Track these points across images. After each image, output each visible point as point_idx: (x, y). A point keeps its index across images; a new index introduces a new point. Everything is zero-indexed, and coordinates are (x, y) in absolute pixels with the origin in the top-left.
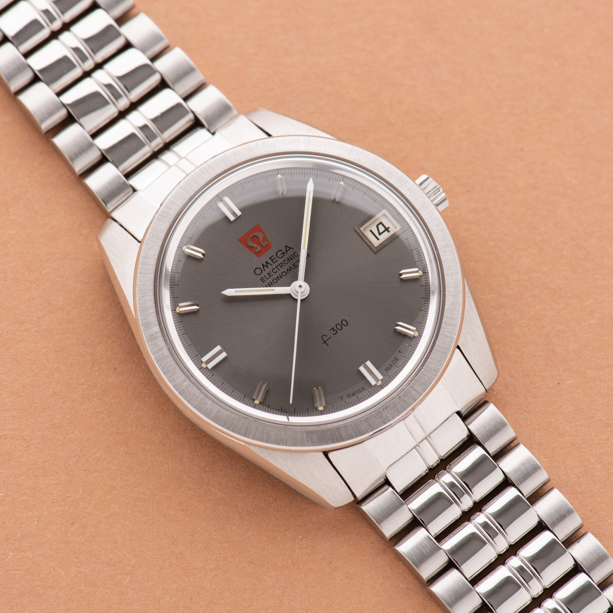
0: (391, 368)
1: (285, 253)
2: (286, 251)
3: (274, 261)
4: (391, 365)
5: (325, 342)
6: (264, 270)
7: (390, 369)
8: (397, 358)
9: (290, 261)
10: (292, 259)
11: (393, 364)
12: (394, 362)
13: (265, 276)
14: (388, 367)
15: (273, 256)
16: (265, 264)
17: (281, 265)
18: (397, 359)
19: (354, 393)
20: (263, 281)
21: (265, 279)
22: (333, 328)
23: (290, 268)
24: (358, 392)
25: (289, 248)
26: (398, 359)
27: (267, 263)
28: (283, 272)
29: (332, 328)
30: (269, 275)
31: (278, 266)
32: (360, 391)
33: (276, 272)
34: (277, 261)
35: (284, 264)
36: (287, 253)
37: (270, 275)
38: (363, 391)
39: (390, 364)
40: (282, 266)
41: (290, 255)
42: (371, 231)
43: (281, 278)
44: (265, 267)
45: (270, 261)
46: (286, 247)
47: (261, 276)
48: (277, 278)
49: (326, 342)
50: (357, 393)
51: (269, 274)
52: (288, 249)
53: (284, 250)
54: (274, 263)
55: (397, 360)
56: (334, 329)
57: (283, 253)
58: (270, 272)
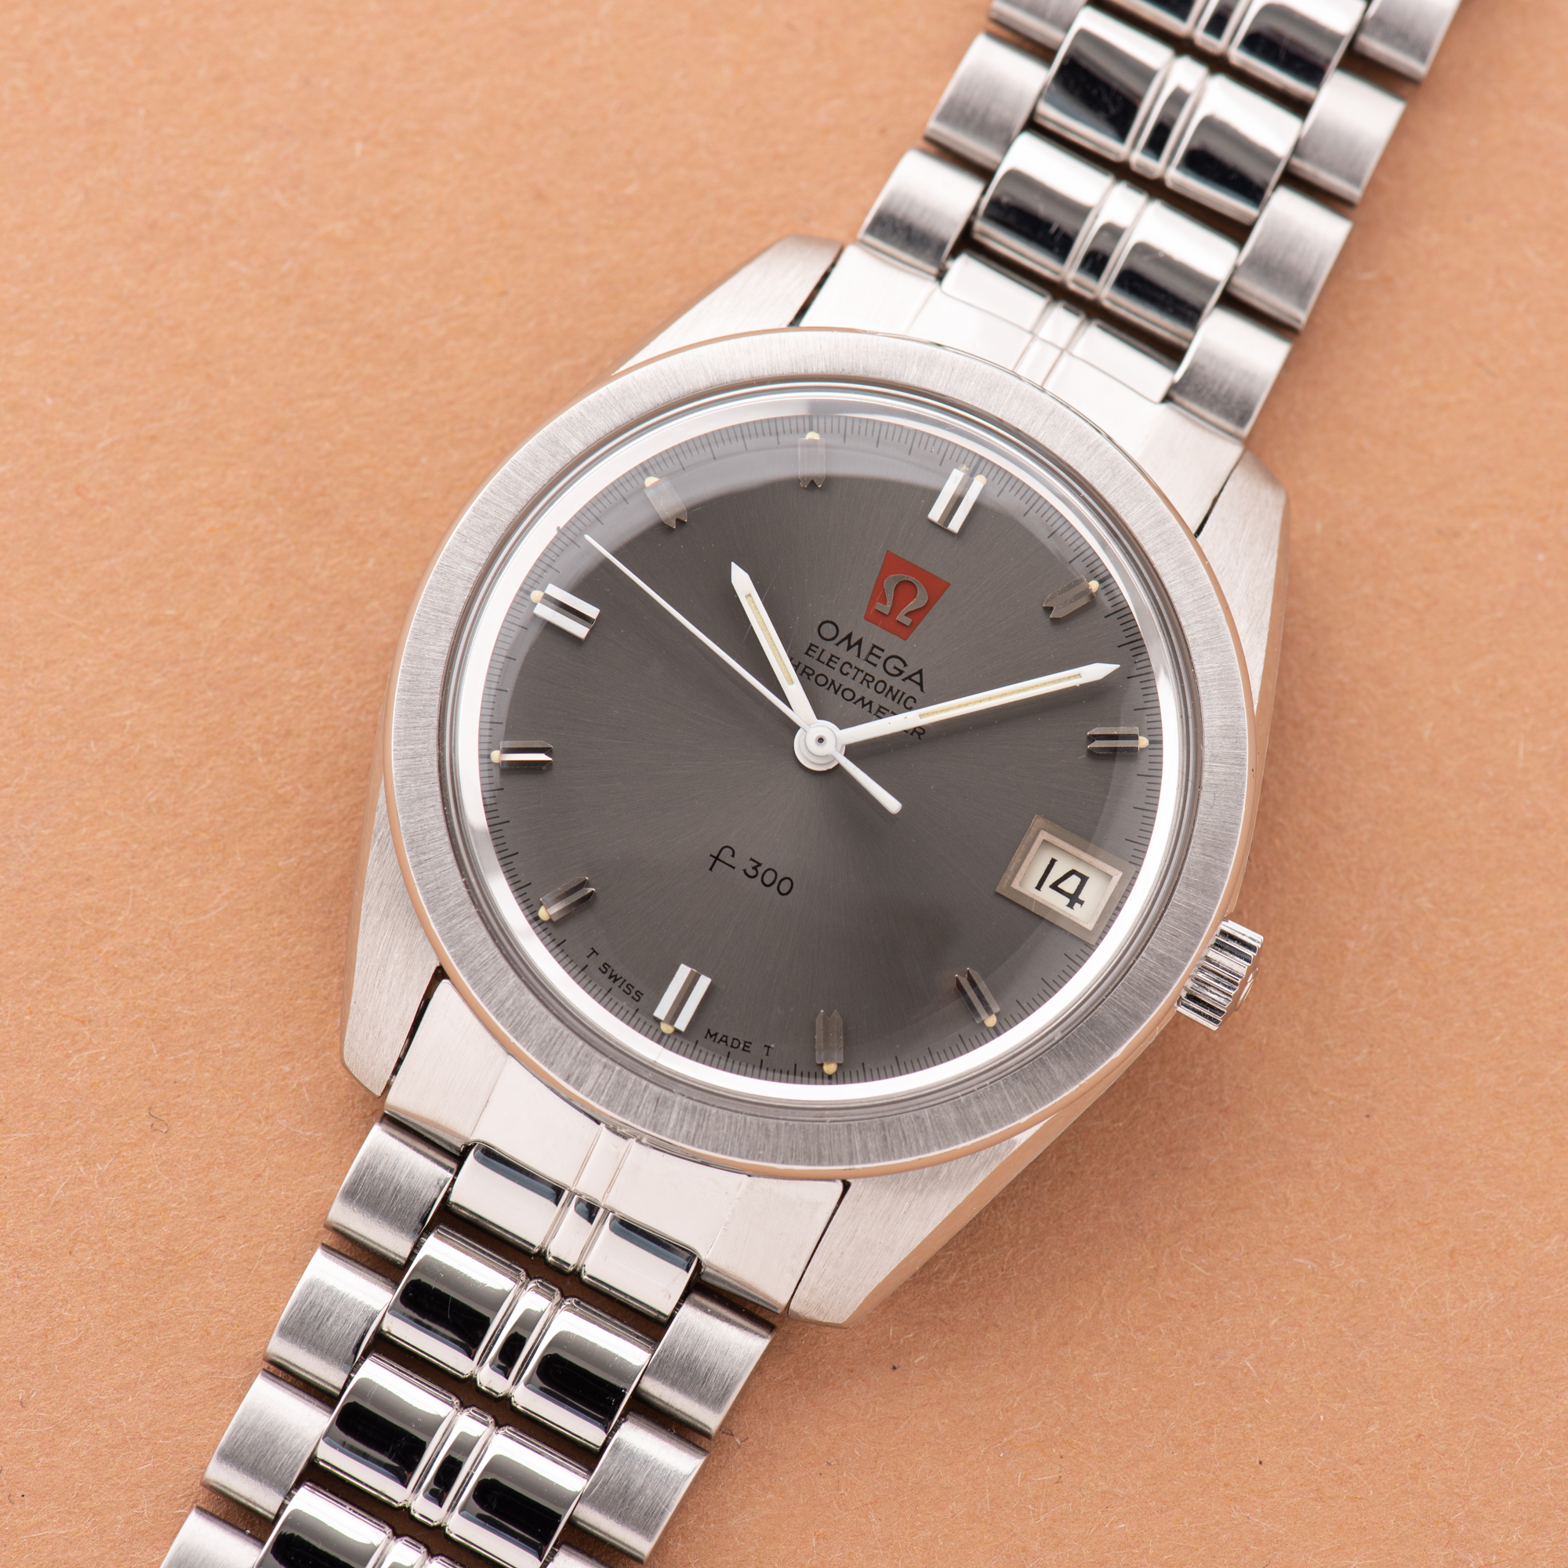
0: (719, 1042)
1: (904, 676)
2: (909, 678)
3: (872, 658)
4: (724, 1039)
5: (717, 858)
6: (837, 644)
7: (714, 1041)
8: (748, 1047)
9: (886, 696)
10: (893, 698)
11: (729, 1043)
12: (736, 1044)
13: (823, 650)
14: (716, 1034)
15: (883, 650)
16: (854, 640)
17: (868, 678)
18: (746, 1048)
19: (618, 977)
20: (810, 652)
21: (816, 655)
22: (759, 865)
23: (870, 703)
24: (624, 986)
25: (919, 681)
26: (749, 1051)
27: (859, 643)
28: (852, 691)
29: (760, 862)
30: (830, 660)
31: (862, 671)
32: (628, 991)
33: (845, 672)
34: (875, 665)
35: (872, 685)
36: (904, 680)
37: (831, 664)
38: (633, 997)
39: (727, 1037)
40: (865, 682)
41: (902, 690)
42: (1053, 861)
43: (836, 692)
44: (846, 641)
45: (866, 648)
46: (920, 672)
47: (818, 641)
48: (830, 682)
49: (718, 861)
50: (620, 987)
51: (833, 659)
52: (917, 678)
53: (908, 672)
54: (867, 660)
55: (743, 1050)
56: (758, 868)
57: (901, 672)
58: (839, 659)
